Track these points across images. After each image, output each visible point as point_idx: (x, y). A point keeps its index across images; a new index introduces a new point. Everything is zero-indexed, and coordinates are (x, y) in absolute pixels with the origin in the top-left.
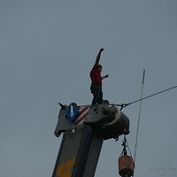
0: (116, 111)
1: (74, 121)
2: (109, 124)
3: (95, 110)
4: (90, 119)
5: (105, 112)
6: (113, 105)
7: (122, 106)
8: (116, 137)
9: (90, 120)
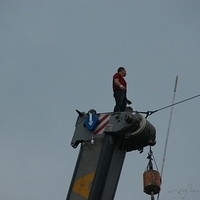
0: (141, 119)
1: (93, 130)
2: (132, 134)
3: (117, 118)
4: (111, 128)
5: (129, 120)
6: (137, 112)
7: (147, 113)
8: (141, 149)
9: (111, 130)
